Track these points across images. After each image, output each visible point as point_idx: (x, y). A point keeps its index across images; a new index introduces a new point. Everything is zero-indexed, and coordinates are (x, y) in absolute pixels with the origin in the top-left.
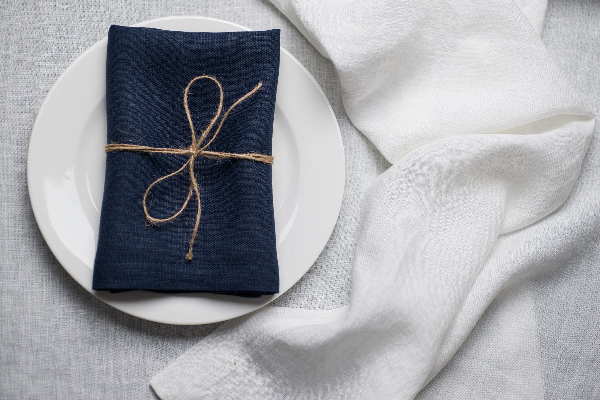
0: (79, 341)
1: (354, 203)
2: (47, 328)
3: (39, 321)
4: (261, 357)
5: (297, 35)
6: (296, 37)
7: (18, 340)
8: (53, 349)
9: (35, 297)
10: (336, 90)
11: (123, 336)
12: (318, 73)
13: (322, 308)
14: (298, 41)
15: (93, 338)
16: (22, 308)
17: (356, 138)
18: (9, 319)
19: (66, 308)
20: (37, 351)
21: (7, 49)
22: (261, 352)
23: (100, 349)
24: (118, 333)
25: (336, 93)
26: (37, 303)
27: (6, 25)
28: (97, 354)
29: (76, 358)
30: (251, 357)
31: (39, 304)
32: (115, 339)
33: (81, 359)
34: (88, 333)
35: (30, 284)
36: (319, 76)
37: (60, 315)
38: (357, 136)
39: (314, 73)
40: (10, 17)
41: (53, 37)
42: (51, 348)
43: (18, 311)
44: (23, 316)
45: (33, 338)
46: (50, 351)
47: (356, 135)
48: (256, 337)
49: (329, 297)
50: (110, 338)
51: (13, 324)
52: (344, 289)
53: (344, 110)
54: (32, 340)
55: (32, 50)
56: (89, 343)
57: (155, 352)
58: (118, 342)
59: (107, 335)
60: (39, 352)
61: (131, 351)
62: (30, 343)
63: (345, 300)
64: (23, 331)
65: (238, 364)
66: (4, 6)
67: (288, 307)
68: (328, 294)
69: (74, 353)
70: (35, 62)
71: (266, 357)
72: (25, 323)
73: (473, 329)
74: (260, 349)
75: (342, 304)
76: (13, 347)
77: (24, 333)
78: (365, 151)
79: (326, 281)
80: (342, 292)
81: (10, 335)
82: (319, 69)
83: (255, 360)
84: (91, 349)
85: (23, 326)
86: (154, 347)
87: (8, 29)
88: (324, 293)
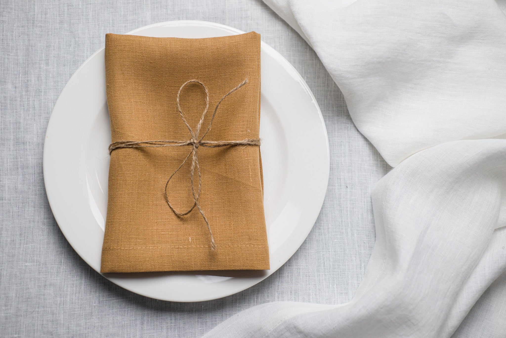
3: (76, 310)
5: (306, 48)
6: (306, 50)
7: (57, 328)
9: (74, 288)
12: (326, 83)
14: (308, 54)
16: (62, 299)
18: (49, 309)
19: (101, 297)
20: (73, 337)
21: (47, 64)
26: (76, 293)
27: (45, 43)
32: (142, 323)
35: (71, 277)
36: (327, 85)
37: (95, 303)
39: (323, 83)
40: (48, 35)
42: (86, 334)
43: (59, 302)
44: (63, 306)
45: (70, 326)
54: (68, 327)
55: (69, 64)
61: (155, 334)
62: (67, 330)
64: (62, 320)
66: (43, 25)
76: (52, 334)
77: (62, 322)
82: (327, 79)
87: (47, 46)
88: (331, 286)
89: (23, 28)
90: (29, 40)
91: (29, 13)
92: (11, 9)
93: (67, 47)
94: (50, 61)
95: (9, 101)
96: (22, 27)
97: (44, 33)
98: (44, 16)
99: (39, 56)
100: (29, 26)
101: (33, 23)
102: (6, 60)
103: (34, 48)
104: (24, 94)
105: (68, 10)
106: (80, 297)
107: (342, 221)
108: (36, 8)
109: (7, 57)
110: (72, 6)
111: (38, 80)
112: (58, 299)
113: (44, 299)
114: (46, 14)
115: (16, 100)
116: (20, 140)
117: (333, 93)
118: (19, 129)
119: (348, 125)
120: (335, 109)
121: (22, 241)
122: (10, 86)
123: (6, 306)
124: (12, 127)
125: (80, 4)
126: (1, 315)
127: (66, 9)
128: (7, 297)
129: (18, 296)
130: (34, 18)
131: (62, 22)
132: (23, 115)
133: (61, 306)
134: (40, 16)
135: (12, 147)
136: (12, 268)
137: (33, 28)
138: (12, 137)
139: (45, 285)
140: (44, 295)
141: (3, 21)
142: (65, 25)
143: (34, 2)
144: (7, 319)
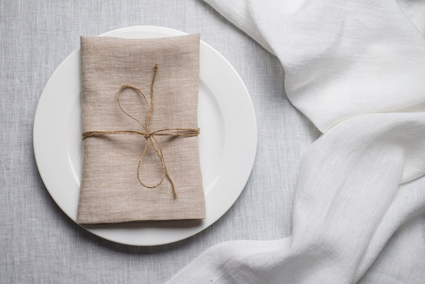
0: (104, 269)
1: (296, 163)
4: (230, 276)
7: (61, 269)
13: (273, 239)
15: (113, 266)
17: (294, 118)
18: (54, 254)
20: (74, 276)
22: (230, 273)
23: (118, 273)
24: (130, 262)
27: (45, 46)
29: (102, 280)
30: (223, 276)
32: (128, 267)
33: (105, 281)
34: (110, 262)
40: (47, 40)
42: (84, 274)
47: (295, 114)
48: (227, 262)
49: (278, 231)
50: (125, 265)
51: (57, 258)
52: (288, 225)
54: (71, 268)
56: (110, 269)
57: (156, 274)
58: (131, 268)
59: (123, 263)
61: (139, 274)
62: (70, 271)
63: (289, 232)
65: (214, 281)
66: (43, 32)
67: (249, 240)
68: (277, 228)
71: (233, 276)
74: (230, 270)
75: (287, 235)
76: (58, 274)
78: (302, 126)
79: (275, 219)
80: (287, 226)
81: (56, 266)
83: (226, 278)
84: (112, 274)
85: (65, 259)
86: (155, 271)
87: (46, 49)
88: (274, 228)
90: (32, 44)
91: (32, 23)
92: (18, 20)
94: (49, 61)
95: (16, 93)
96: (27, 34)
99: (40, 57)
100: (32, 34)
101: (35, 31)
102: (15, 60)
103: (36, 50)
104: (28, 86)
105: (63, 20)
108: (37, 19)
109: (15, 58)
110: (66, 17)
114: (45, 24)
115: (22, 92)
117: (270, 79)
120: (272, 91)
121: (27, 202)
122: (17, 81)
123: (20, 252)
124: (18, 113)
125: (72, 15)
126: (17, 259)
127: (61, 19)
128: (19, 245)
129: (28, 244)
130: (36, 27)
131: (57, 30)
132: (27, 103)
133: (63, 252)
134: (40, 25)
135: (17, 129)
136: (21, 223)
137: (35, 35)
138: (18, 121)
139: (49, 236)
140: (49, 243)
141: (12, 30)
142: (61, 32)
143: (36, 14)
144: (21, 262)
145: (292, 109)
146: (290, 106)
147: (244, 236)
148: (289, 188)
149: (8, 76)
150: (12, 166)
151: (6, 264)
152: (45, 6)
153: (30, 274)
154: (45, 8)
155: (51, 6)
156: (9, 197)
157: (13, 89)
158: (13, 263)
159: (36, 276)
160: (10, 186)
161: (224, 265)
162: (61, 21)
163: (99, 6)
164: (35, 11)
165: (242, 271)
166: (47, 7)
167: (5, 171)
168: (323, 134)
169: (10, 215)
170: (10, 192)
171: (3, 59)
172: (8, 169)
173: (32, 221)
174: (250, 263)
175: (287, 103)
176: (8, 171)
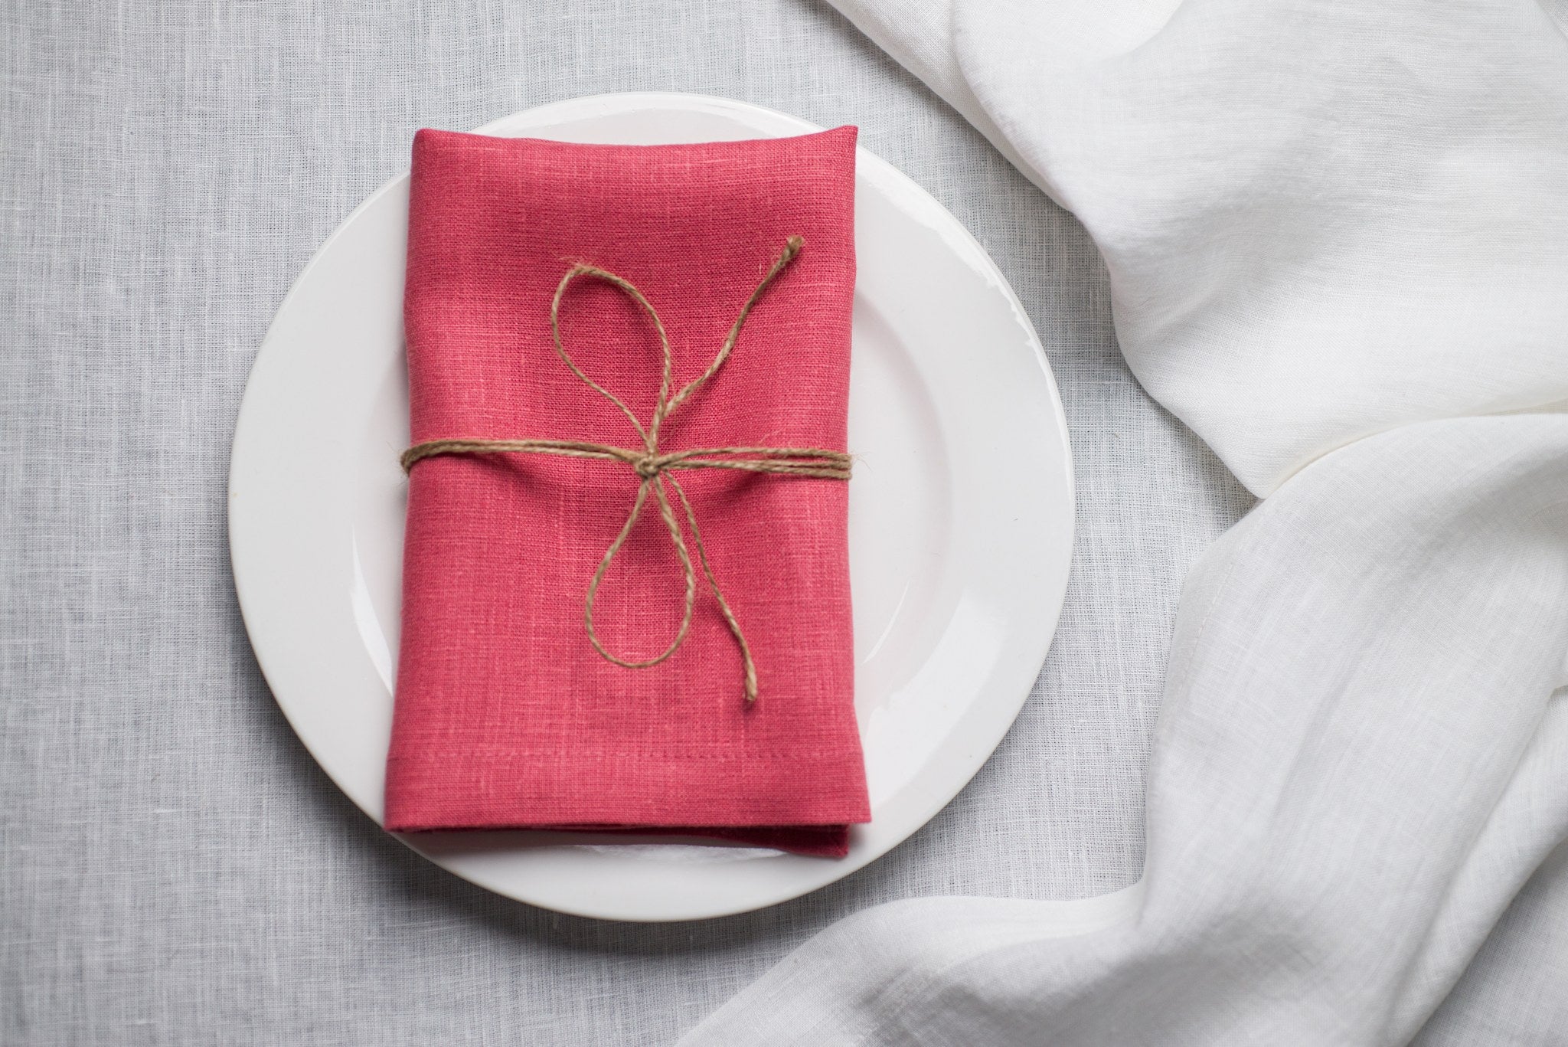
0: (421, 1005)
1: (1155, 607)
2: (337, 970)
3: (315, 950)
4: (904, 1035)
6: (982, 163)
7: (261, 1001)
8: (351, 1026)
9: (305, 886)
10: (1095, 303)
11: (535, 985)
13: (1067, 894)
14: (989, 176)
15: (459, 996)
16: (271, 915)
17: (1153, 434)
18: (235, 944)
19: (386, 917)
20: (310, 1030)
21: (222, 225)
22: (905, 1023)
23: (476, 1024)
24: (523, 979)
25: (1095, 310)
26: (310, 901)
27: (216, 161)
28: (468, 1037)
30: (877, 1035)
31: (315, 905)
32: (515, 995)
34: (446, 982)
35: (293, 851)
37: (369, 935)
38: (1156, 425)
40: (224, 139)
41: (339, 190)
42: (348, 1022)
43: (261, 925)
44: (274, 938)
45: (299, 995)
46: (343, 1030)
47: (1155, 423)
48: (892, 981)
49: (1085, 864)
50: (503, 992)
51: (247, 959)
52: (1128, 843)
53: (1120, 354)
54: (295, 1000)
55: (285, 225)
56: (446, 1008)
57: (621, 1027)
58: (524, 1003)
59: (495, 985)
60: (314, 1034)
61: (556, 1026)
62: (292, 1009)
63: (1129, 872)
64: (275, 977)
66: (208, 109)
68: (1083, 855)
69: (408, 1038)
70: (295, 256)
71: (916, 1034)
72: (279, 956)
73: (1480, 950)
74: (902, 1012)
75: (1120, 882)
76: (247, 1019)
77: (275, 984)
78: (1181, 467)
79: (1077, 821)
80: (1120, 849)
81: (241, 989)
82: (1048, 248)
84: (452, 1025)
85: (275, 964)
86: (618, 1013)
87: (220, 172)
88: (1071, 854)
89: (150, 118)
90: (168, 153)
91: (166, 73)
92: (116, 61)
93: (281, 176)
94: (228, 216)
95: (107, 332)
96: (149, 113)
97: (212, 133)
98: (210, 83)
99: (196, 200)
100: (166, 114)
101: (180, 103)
102: (101, 210)
103: (182, 176)
104: (152, 309)
105: (282, 65)
106: (323, 913)
107: (1098, 664)
108: (188, 59)
109: (102, 201)
110: (295, 55)
111: (194, 271)
112: (259, 915)
113: (219, 915)
114: (216, 79)
115: (129, 329)
116: (139, 444)
118: (138, 412)
119: (1109, 383)
120: (1070, 334)
121: (144, 744)
122: (110, 287)
123: (106, 932)
124: (115, 407)
125: (318, 50)
126: (94, 959)
127: (276, 63)
128: (107, 907)
129: (139, 904)
130: (181, 89)
131: (262, 103)
132: (147, 373)
133: (271, 938)
134: (198, 83)
135: (114, 467)
136: (116, 821)
137: (180, 119)
138: (115, 437)
139: (218, 874)
140: (217, 902)
141: (92, 97)
142: (274, 111)
143: (183, 42)
144: (110, 970)
145: (1144, 402)
146: (1134, 391)
147: (958, 883)
148: (1132, 703)
149: (76, 268)
150: (93, 608)
151: (54, 978)
152: (217, 12)
153: (141, 1016)
154: (216, 20)
155: (240, 13)
156: (78, 721)
157: (96, 319)
158: (79, 972)
159: (163, 1024)
160: (83, 681)
161: (880, 992)
162: (276, 67)
163: (419, 16)
164: (177, 29)
165: (949, 1014)
166: (225, 15)
167: (67, 626)
168: (1263, 500)
169: (77, 790)
170: (81, 704)
171: (59, 204)
172: (80, 618)
173: (157, 817)
174: (982, 984)
175: (1124, 381)
176: (78, 626)
